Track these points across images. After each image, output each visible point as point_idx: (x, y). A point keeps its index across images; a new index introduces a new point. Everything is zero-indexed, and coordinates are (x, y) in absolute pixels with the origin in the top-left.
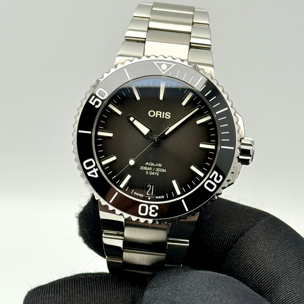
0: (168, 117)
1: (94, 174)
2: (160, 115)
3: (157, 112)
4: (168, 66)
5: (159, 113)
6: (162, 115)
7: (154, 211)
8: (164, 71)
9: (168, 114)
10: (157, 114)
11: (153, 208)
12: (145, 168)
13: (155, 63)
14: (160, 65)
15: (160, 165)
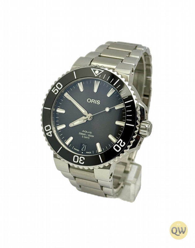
0: (98, 103)
1: (50, 134)
2: (94, 102)
3: (92, 100)
4: (100, 71)
5: (94, 101)
6: (95, 102)
7: (82, 160)
8: (96, 74)
9: (98, 101)
10: (92, 101)
11: (82, 159)
12: (82, 134)
13: (92, 69)
14: (95, 71)
15: (91, 133)
